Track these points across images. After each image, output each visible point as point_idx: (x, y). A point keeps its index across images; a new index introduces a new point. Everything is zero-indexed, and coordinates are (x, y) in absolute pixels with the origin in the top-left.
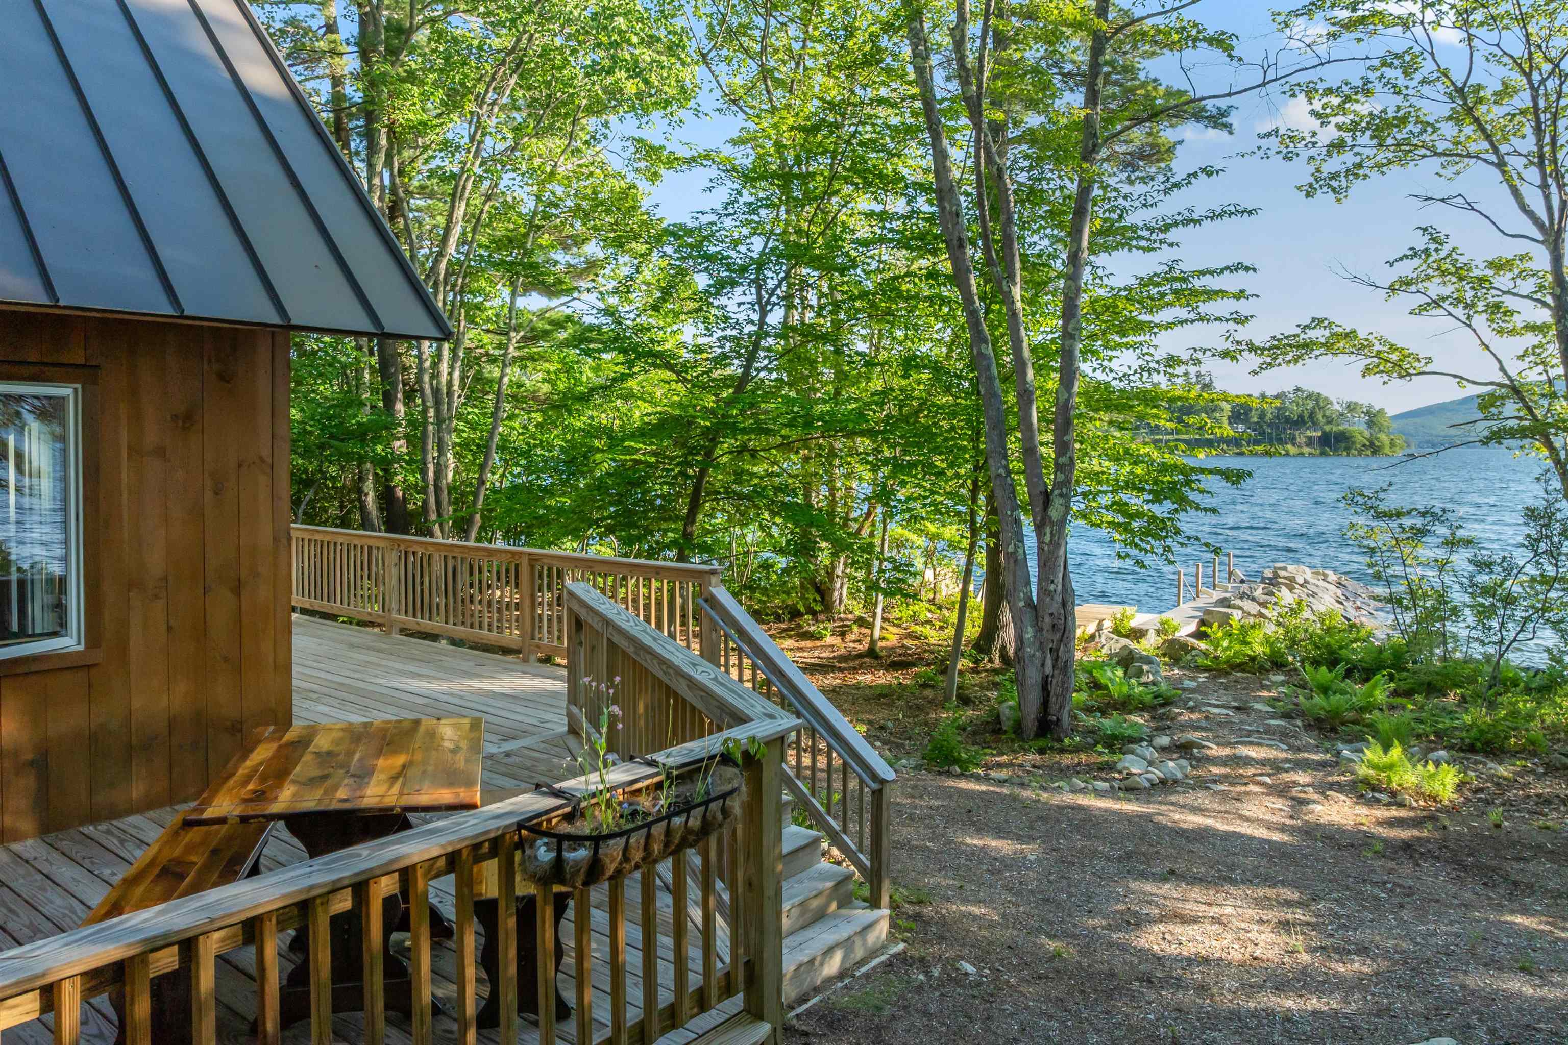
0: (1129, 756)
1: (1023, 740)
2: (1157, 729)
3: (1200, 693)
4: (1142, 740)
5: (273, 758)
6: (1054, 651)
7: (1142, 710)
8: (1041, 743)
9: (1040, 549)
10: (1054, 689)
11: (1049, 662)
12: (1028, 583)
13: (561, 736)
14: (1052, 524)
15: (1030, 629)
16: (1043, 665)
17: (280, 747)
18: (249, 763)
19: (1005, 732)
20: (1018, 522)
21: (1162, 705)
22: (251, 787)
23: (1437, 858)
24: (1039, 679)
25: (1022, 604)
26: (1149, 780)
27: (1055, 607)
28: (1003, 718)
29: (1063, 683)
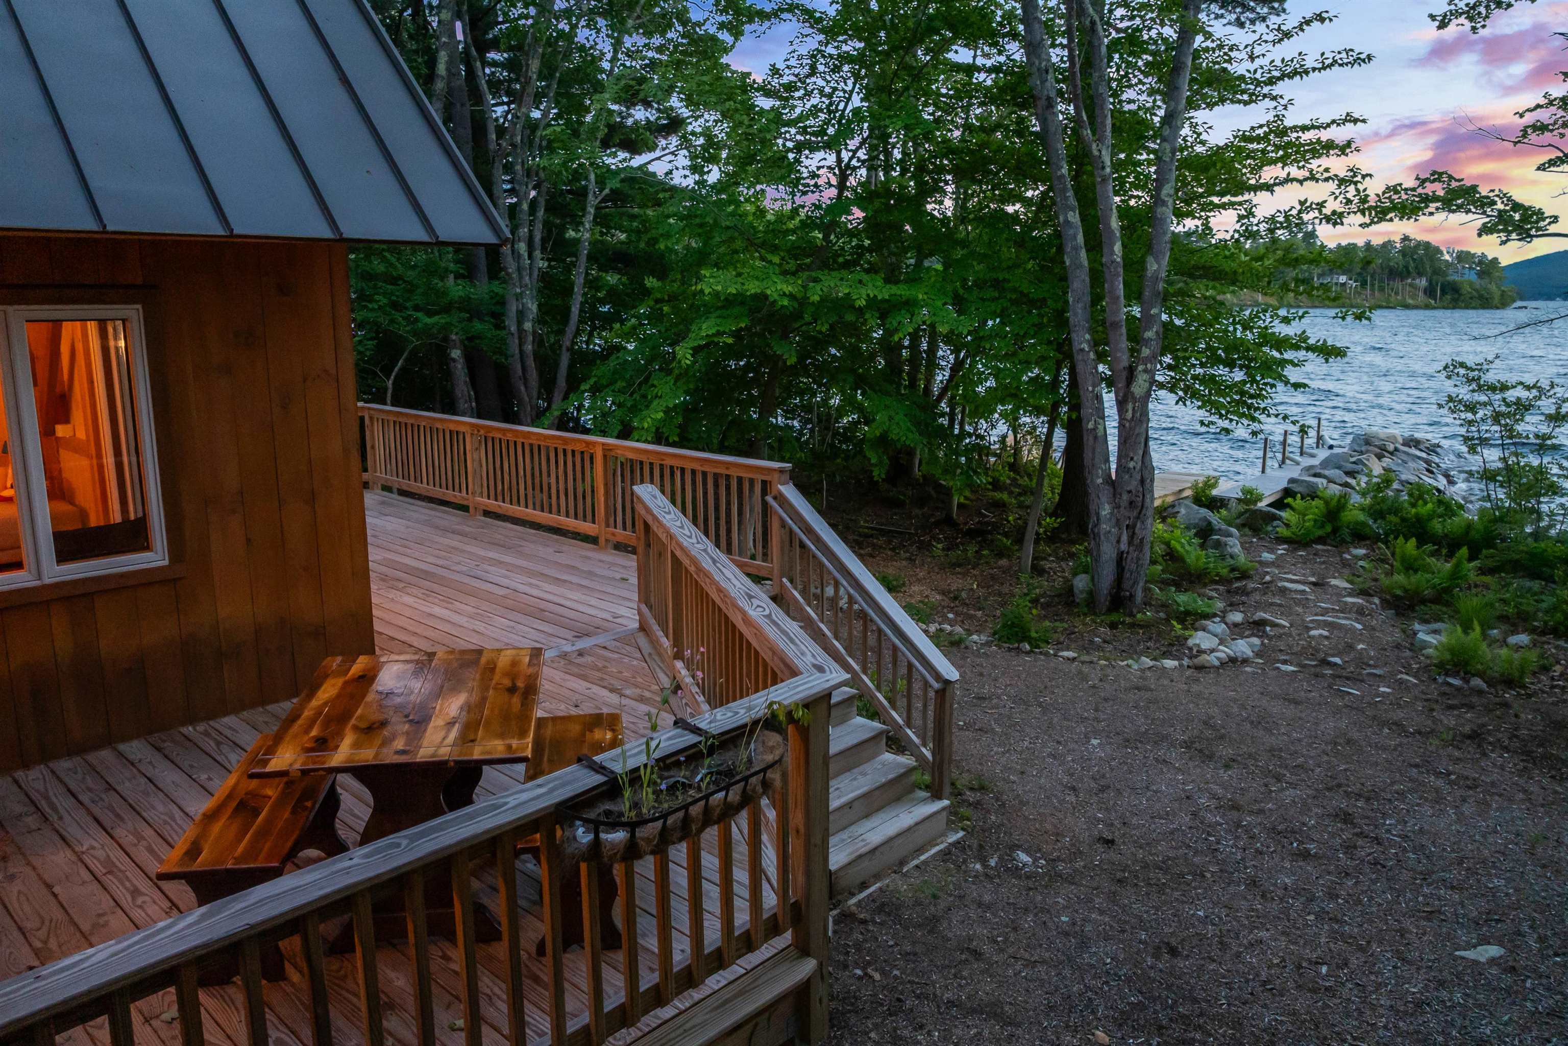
0: (1200, 634)
1: (1095, 614)
2: (1231, 605)
3: (1278, 567)
4: (1215, 615)
5: (338, 696)
6: (1131, 528)
7: (1217, 583)
8: (1114, 617)
9: (1121, 426)
10: (1130, 565)
11: (1125, 538)
12: (1107, 460)
13: (632, 634)
14: (1135, 400)
15: (1107, 506)
16: (1118, 542)
17: (346, 683)
18: (315, 703)
19: (1078, 605)
20: (1099, 398)
21: (1238, 579)
22: (314, 733)
23: (1506, 749)
24: (1114, 555)
25: (1100, 481)
26: (1218, 658)
27: (1134, 485)
28: (1076, 591)
29: (1138, 559)
